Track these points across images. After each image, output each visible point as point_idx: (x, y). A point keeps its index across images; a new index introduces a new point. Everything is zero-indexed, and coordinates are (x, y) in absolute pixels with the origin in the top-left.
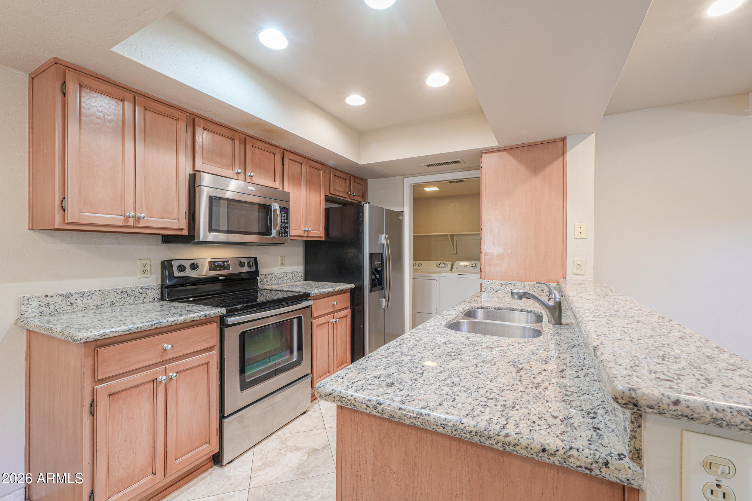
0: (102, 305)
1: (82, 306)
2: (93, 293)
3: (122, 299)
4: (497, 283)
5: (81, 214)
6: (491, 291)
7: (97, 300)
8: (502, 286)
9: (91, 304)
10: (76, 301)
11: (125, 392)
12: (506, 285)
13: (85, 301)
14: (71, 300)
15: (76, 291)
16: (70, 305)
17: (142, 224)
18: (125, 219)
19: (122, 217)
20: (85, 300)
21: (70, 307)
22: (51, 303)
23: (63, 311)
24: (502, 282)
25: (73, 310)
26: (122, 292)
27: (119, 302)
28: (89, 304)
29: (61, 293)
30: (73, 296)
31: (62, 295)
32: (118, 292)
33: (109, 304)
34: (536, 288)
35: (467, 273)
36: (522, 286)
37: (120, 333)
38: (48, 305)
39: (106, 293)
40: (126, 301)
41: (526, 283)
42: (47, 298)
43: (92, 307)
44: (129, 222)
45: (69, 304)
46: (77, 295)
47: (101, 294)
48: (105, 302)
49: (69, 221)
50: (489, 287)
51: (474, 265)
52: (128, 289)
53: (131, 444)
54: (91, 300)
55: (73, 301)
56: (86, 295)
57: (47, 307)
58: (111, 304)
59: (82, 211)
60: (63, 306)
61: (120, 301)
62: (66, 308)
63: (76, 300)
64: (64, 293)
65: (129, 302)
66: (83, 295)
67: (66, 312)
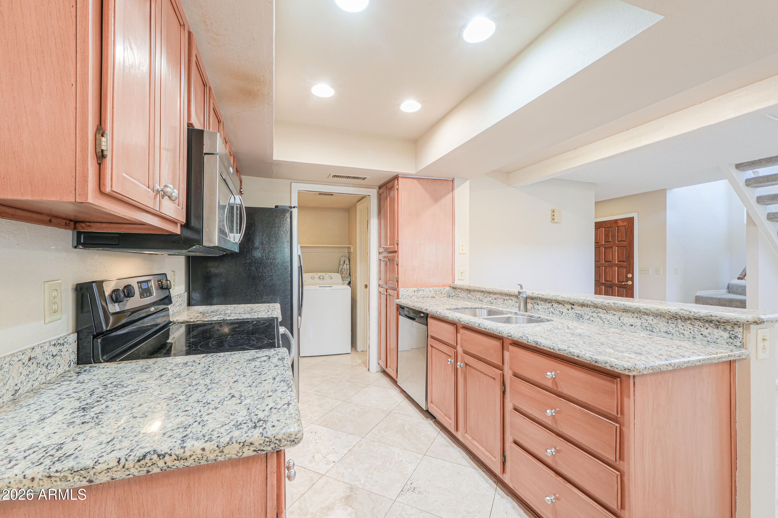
4: (411, 290)
6: (406, 298)
8: (415, 292)
12: (418, 291)
18: (154, 196)
24: (415, 289)
34: (438, 292)
35: (323, 285)
36: (429, 291)
41: (431, 289)
44: (157, 204)
50: (405, 294)
51: (322, 277)
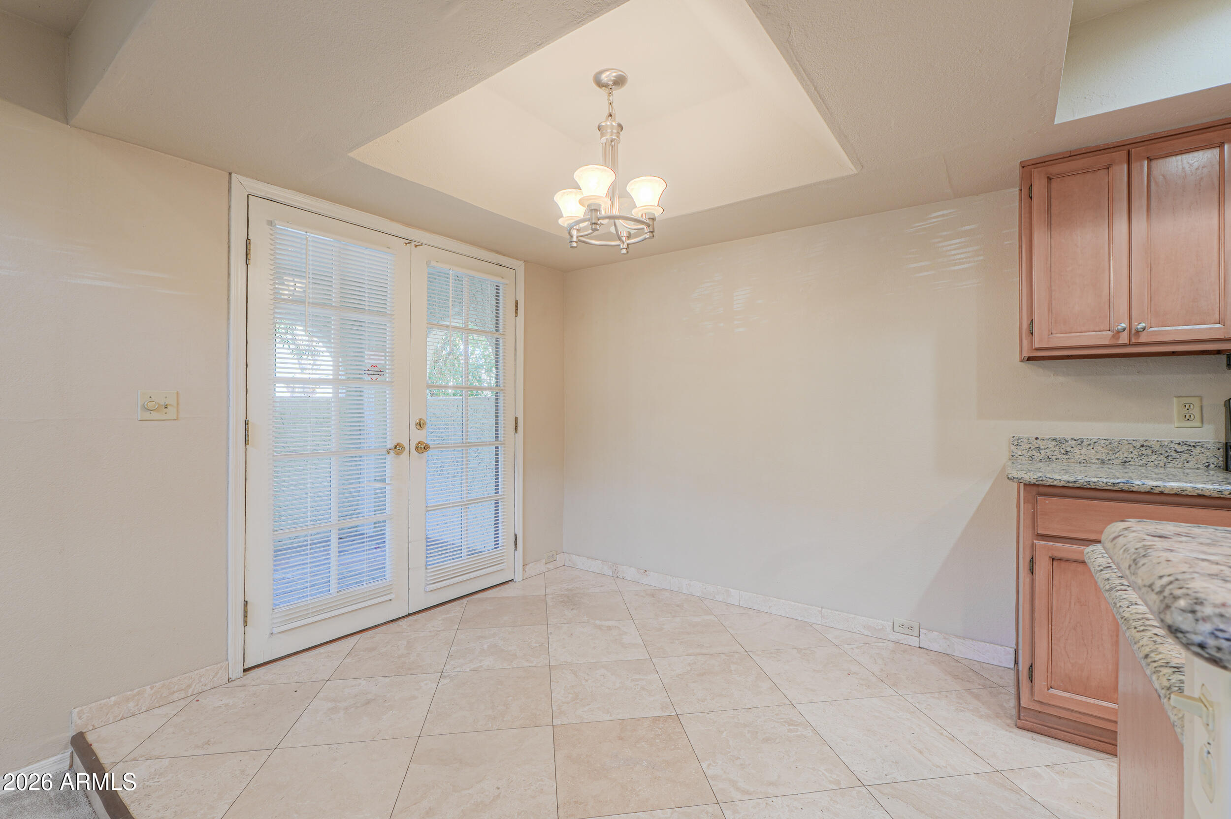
0: (1109, 460)
1: (1080, 457)
2: (1095, 441)
3: (1143, 457)
5: (1051, 336)
7: (1103, 454)
9: (1092, 457)
10: (1072, 450)
11: (1075, 564)
13: (1084, 451)
14: (1066, 447)
15: (1073, 437)
16: (1065, 453)
17: (1143, 338)
18: (1113, 335)
19: (1109, 332)
20: (1084, 449)
21: (1064, 456)
22: (1042, 447)
23: (1056, 459)
25: (1069, 461)
26: (1142, 446)
27: (1136, 460)
28: (1090, 456)
29: (1054, 437)
30: (1068, 442)
31: (1055, 440)
32: (1135, 445)
33: (1121, 461)
37: (1063, 483)
38: (1038, 449)
39: (1116, 443)
40: (1150, 460)
42: (1038, 440)
43: (1094, 461)
44: (1121, 338)
45: (1063, 451)
46: (1074, 442)
47: (1107, 444)
48: (1113, 457)
49: (1037, 346)
52: (1154, 443)
53: (1083, 639)
54: (1093, 451)
55: (1068, 449)
56: (1085, 443)
57: (1037, 451)
58: (1123, 461)
59: (1053, 332)
60: (1055, 453)
61: (1139, 458)
62: (1059, 456)
63: (1072, 447)
64: (1057, 437)
65: (1156, 463)
66: (1082, 443)
67: (1059, 461)
